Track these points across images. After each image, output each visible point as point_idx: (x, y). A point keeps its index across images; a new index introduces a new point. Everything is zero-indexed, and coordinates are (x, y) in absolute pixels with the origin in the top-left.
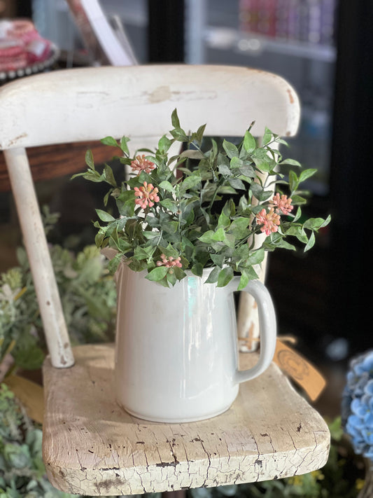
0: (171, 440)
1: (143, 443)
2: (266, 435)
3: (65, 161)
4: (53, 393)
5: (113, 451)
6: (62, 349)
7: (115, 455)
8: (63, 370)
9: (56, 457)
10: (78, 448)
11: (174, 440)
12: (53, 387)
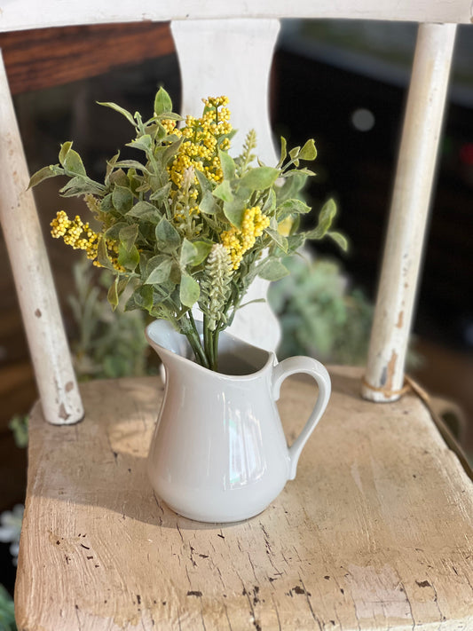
0: (250, 589)
1: (198, 594)
2: (425, 584)
3: (76, 56)
4: (42, 474)
5: (144, 612)
6: (62, 392)
7: (147, 620)
8: (63, 430)
9: (39, 619)
10: (80, 603)
11: (257, 589)
12: (44, 464)
